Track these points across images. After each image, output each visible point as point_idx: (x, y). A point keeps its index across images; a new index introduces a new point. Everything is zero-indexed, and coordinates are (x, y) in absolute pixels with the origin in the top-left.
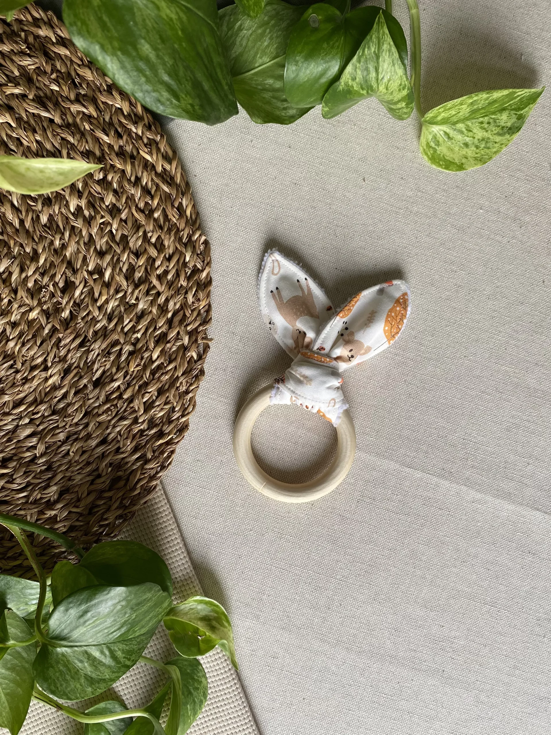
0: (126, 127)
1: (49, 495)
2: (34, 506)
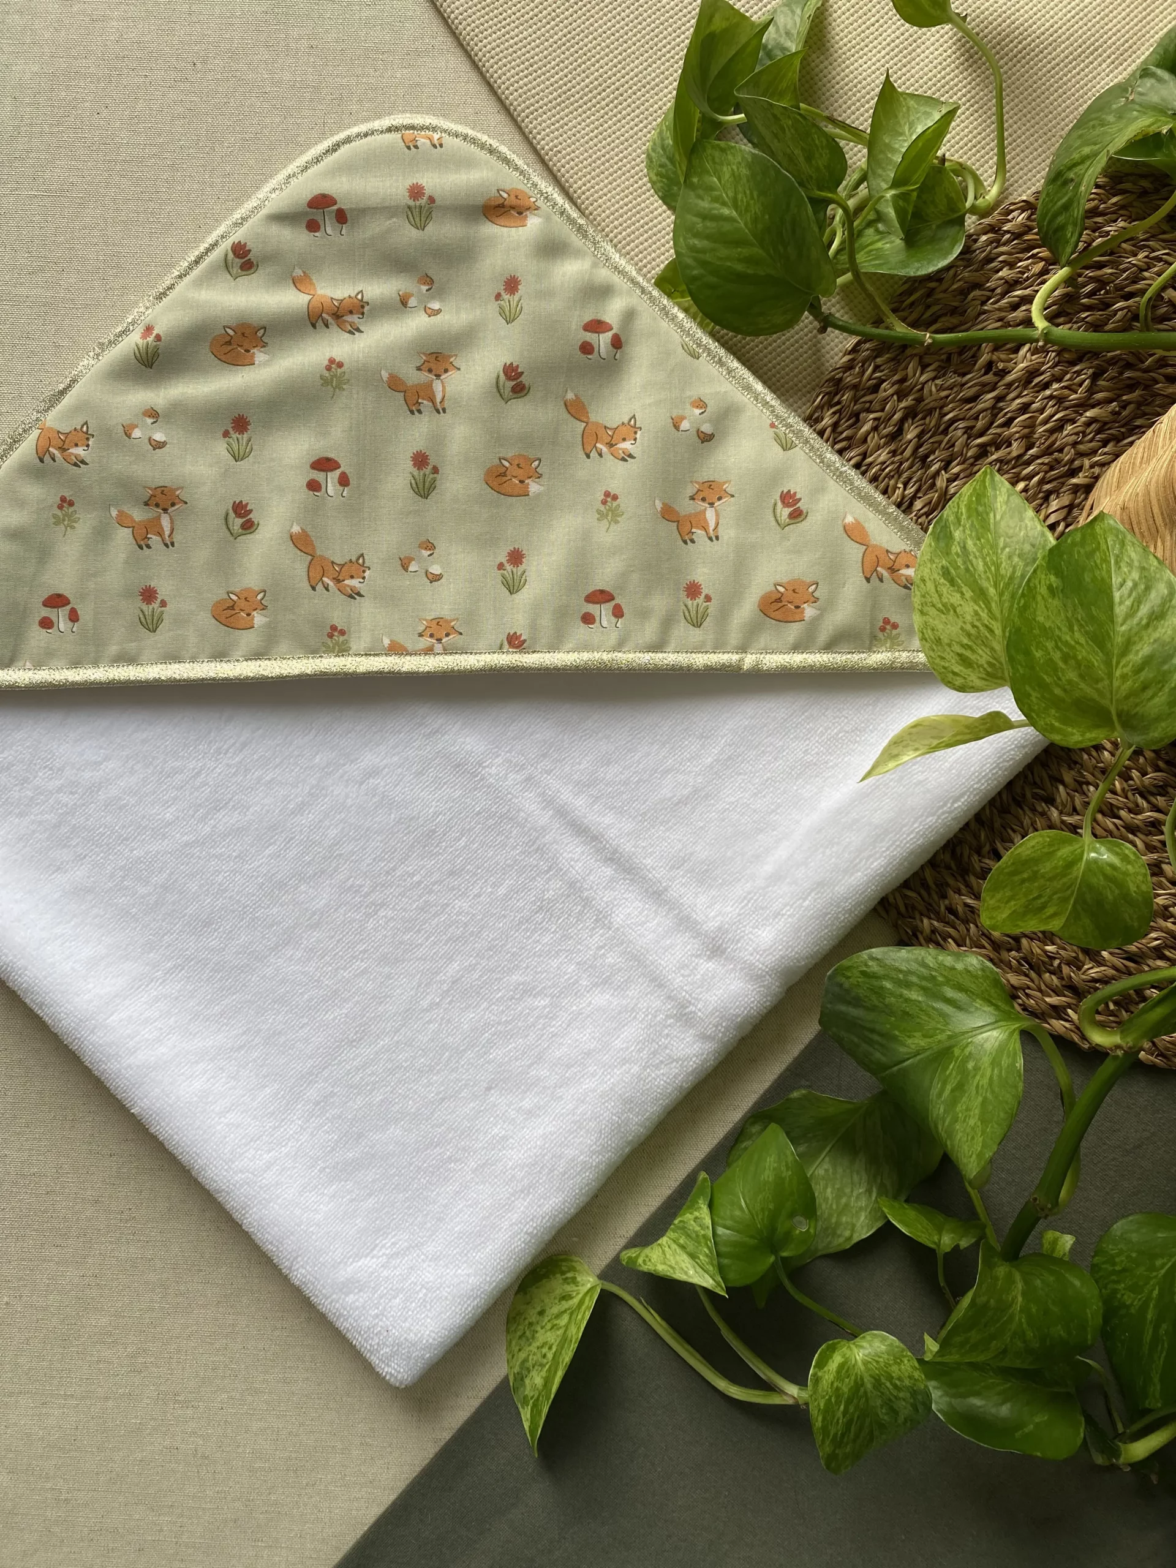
0: (946, 923)
1: (915, 425)
2: (931, 405)
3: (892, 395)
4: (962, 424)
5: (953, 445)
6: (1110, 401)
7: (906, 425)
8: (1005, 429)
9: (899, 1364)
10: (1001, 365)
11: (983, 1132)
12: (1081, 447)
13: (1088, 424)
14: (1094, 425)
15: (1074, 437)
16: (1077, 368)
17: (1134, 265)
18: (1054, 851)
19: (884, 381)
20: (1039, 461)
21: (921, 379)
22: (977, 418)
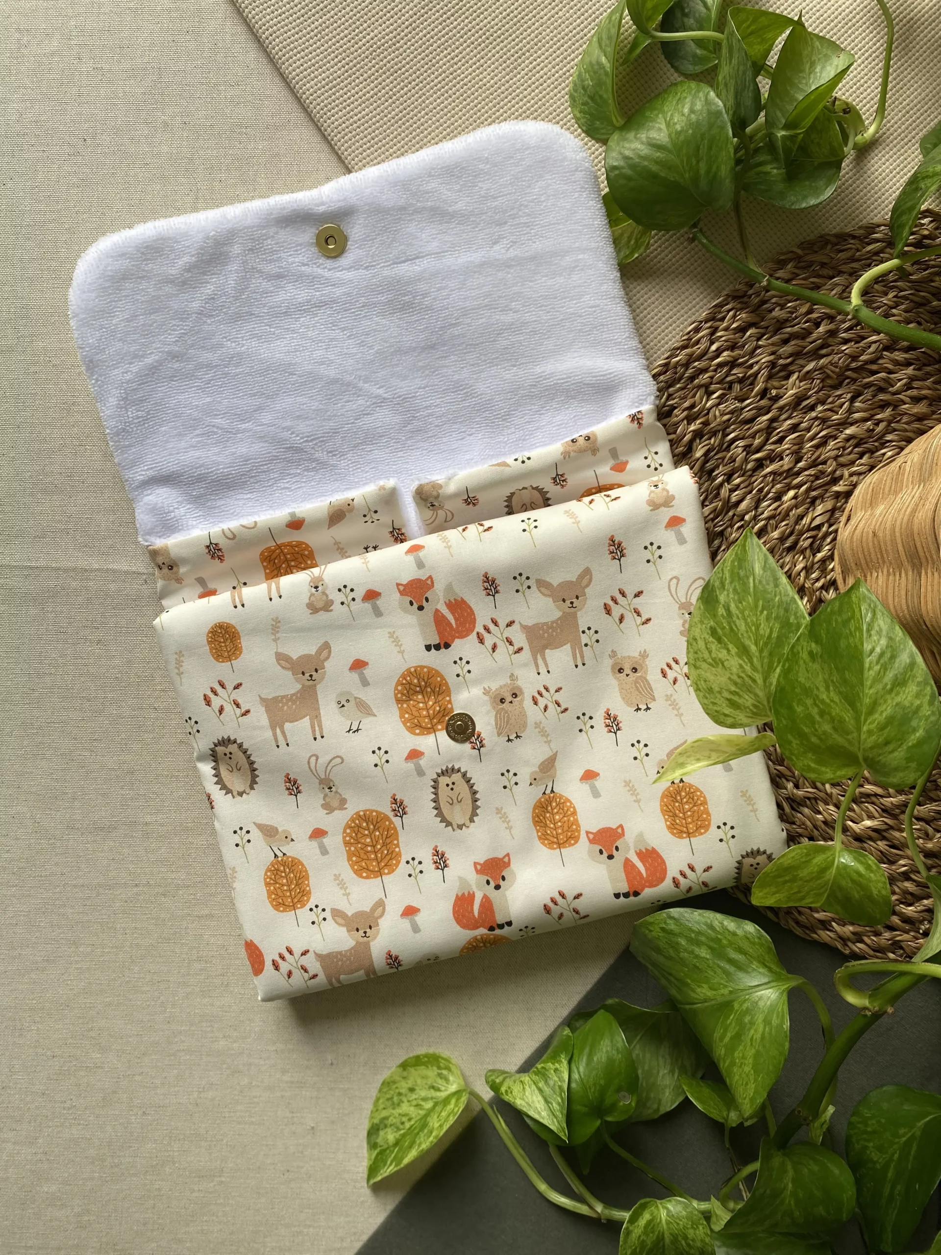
3: (683, 420)
4: (741, 443)
5: (734, 461)
6: (865, 420)
7: (695, 444)
8: (778, 445)
9: (695, 1229)
10: (774, 392)
11: (755, 1080)
12: (841, 459)
13: (848, 440)
14: (851, 442)
15: (836, 452)
16: (839, 393)
17: (885, 304)
18: (811, 860)
19: (676, 408)
20: (806, 473)
21: (708, 405)
22: (754, 437)
